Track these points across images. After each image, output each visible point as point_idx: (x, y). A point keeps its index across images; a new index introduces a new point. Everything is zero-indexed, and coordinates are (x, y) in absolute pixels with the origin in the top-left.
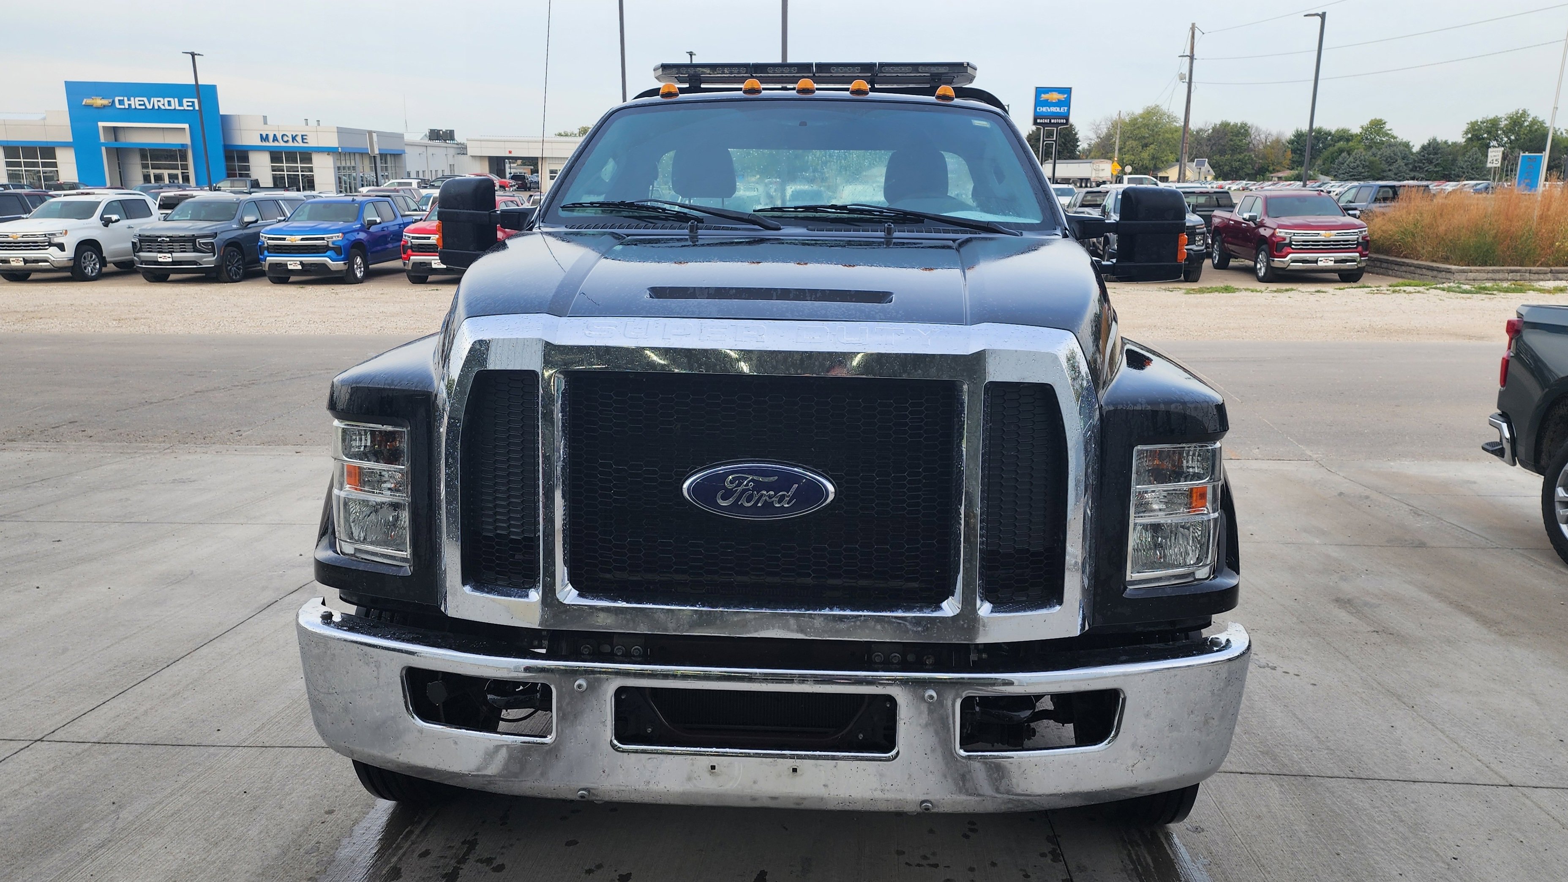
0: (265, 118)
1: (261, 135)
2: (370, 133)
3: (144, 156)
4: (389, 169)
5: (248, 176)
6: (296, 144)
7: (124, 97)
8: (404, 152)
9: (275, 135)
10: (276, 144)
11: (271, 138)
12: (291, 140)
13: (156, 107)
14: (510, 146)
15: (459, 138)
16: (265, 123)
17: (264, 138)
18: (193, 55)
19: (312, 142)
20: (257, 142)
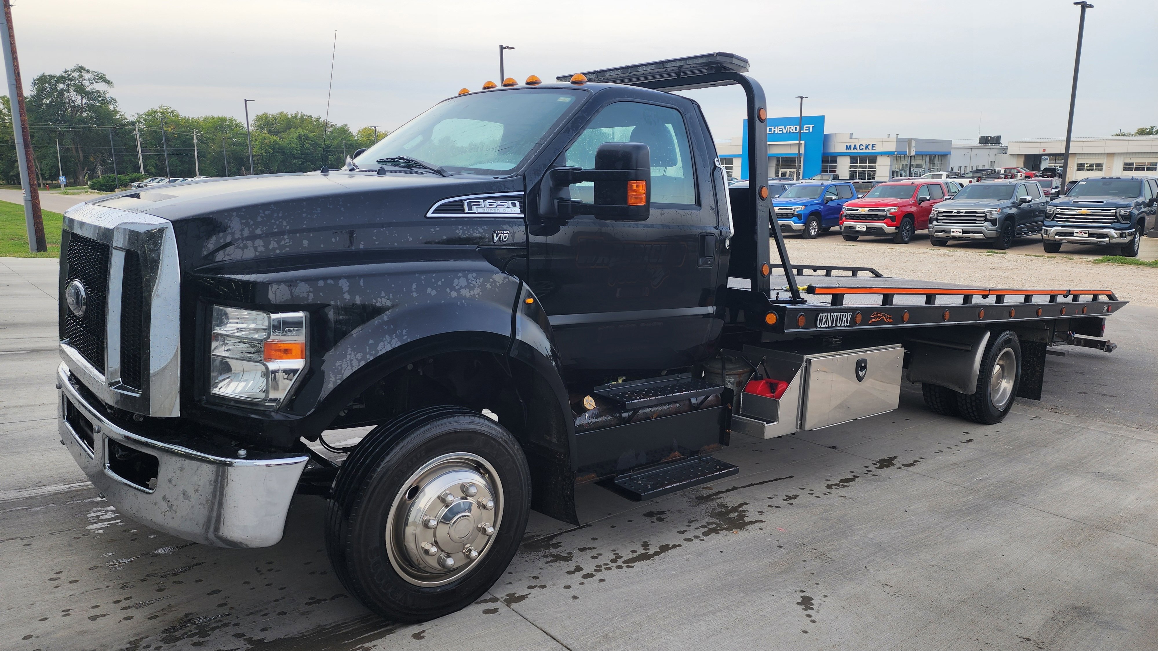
0: (851, 134)
1: (847, 146)
2: (910, 140)
3: (778, 162)
4: (936, 165)
5: (835, 172)
6: (868, 151)
7: (772, 126)
8: (950, 153)
9: (855, 145)
10: (855, 151)
11: (852, 147)
12: (864, 148)
13: (788, 132)
14: (1044, 146)
15: (1004, 142)
16: (851, 138)
17: (848, 148)
18: (802, 98)
19: (878, 149)
20: (844, 150)
